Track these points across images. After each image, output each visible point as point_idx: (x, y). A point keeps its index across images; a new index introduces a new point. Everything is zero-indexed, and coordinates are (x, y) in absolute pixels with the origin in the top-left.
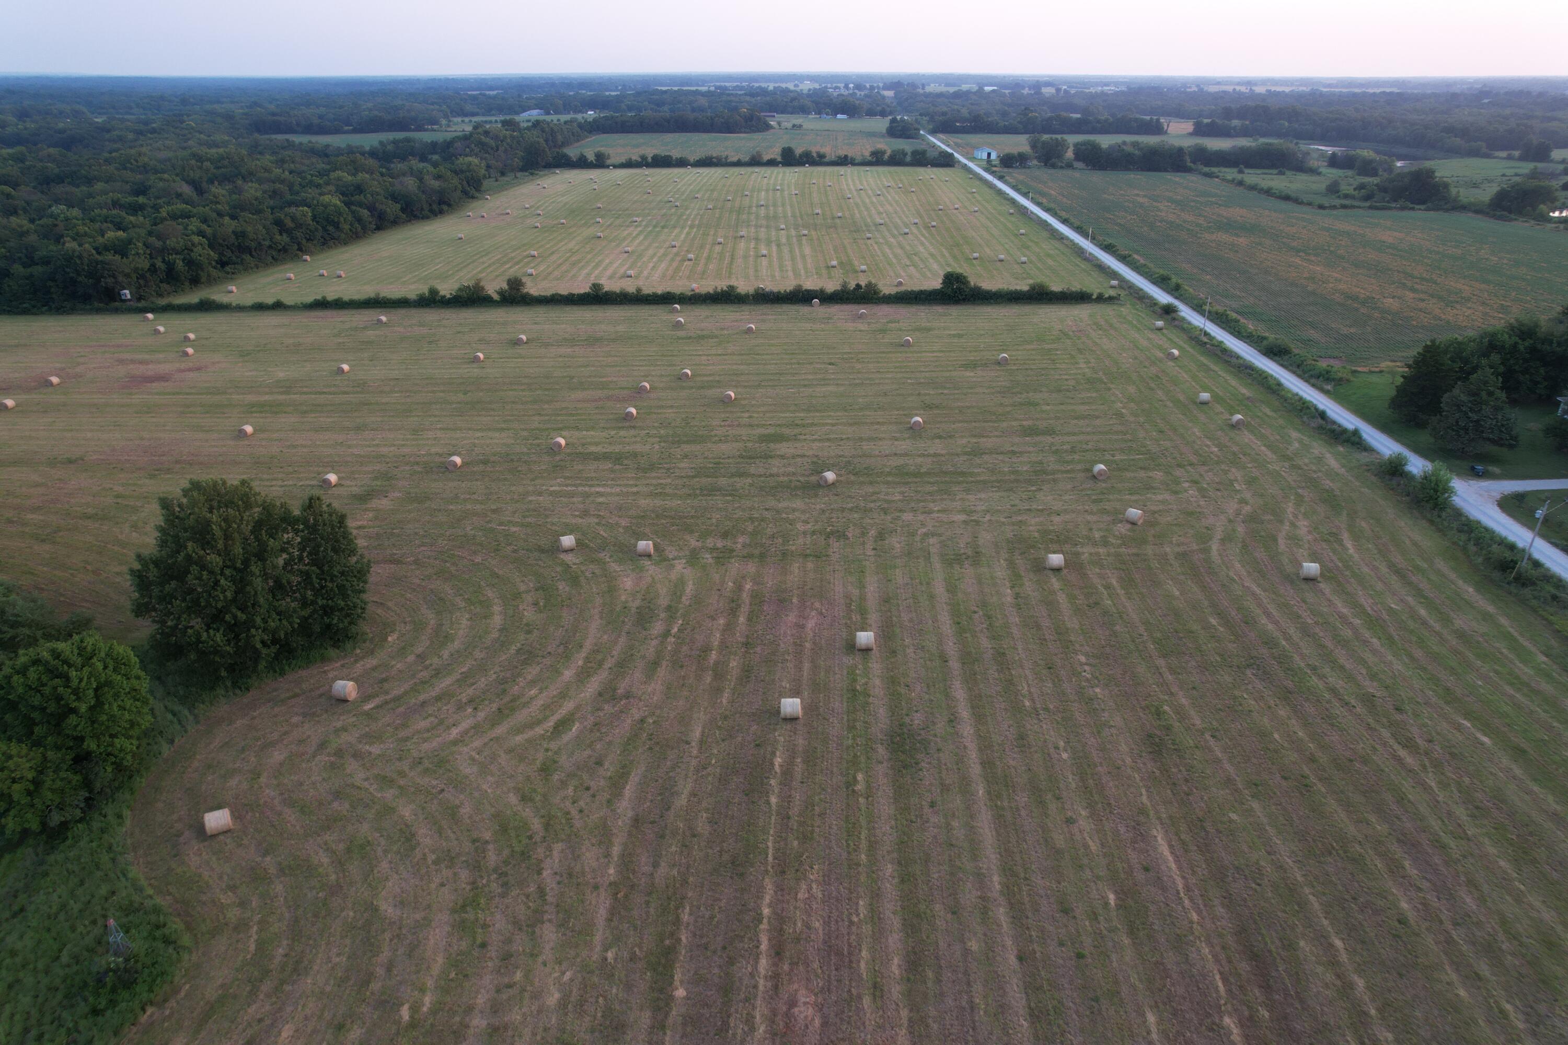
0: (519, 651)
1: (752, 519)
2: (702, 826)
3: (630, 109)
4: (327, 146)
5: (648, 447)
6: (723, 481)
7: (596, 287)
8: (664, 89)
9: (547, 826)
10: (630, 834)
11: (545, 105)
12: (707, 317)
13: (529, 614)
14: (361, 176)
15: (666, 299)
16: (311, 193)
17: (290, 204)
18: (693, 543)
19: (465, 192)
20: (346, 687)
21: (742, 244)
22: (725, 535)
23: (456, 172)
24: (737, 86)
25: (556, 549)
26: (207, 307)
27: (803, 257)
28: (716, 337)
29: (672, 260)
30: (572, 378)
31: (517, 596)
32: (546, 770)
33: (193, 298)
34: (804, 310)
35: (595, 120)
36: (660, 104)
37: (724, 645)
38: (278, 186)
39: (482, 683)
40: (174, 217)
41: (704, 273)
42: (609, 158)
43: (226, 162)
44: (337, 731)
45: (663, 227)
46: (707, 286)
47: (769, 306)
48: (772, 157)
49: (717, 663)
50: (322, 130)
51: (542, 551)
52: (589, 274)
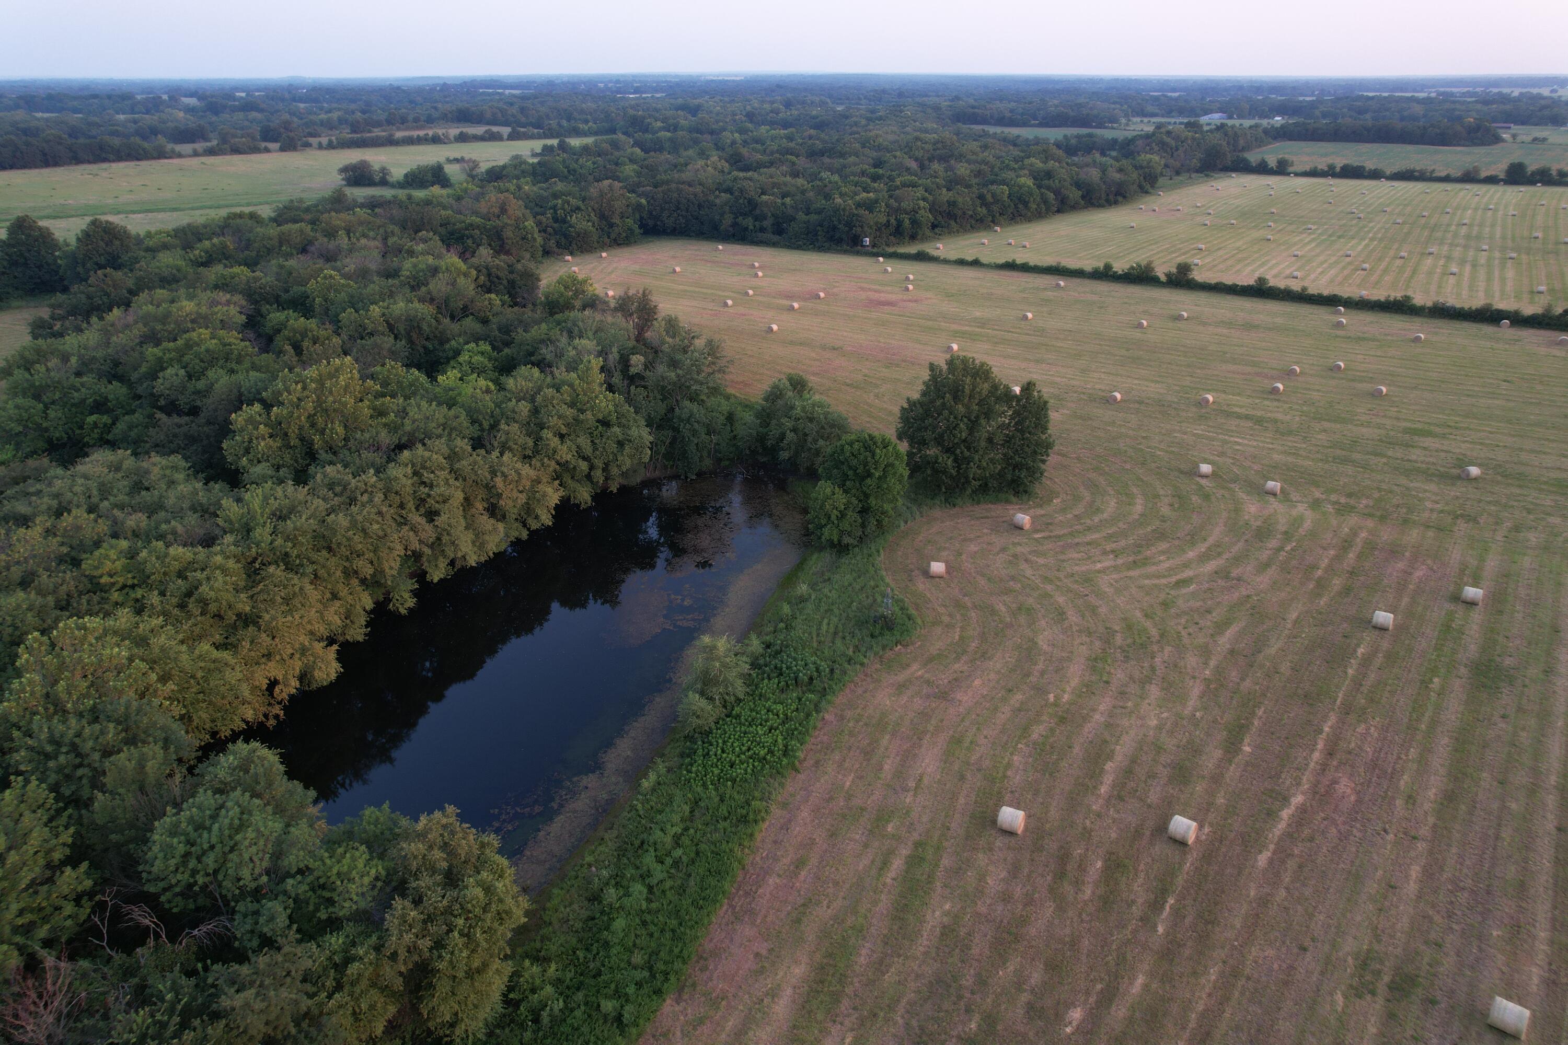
0: (1153, 531)
1: (1379, 489)
2: (1285, 668)
3: (1324, 115)
4: (1018, 137)
5: (1288, 417)
6: (1356, 456)
7: (1261, 281)
8: (1371, 94)
9: (1162, 635)
10: (1225, 657)
11: (1228, 109)
12: (1371, 322)
13: (1165, 511)
14: (1051, 163)
15: (1331, 301)
16: (1010, 175)
17: (992, 183)
18: (1317, 494)
19: (1141, 187)
20: (1024, 519)
21: (1429, 261)
22: (1350, 495)
23: (1136, 167)
24: (1468, 92)
25: (1194, 472)
26: (922, 257)
27: (1503, 280)
28: (1378, 341)
29: (1344, 268)
30: (1225, 353)
31: (1157, 496)
32: (1165, 605)
33: (913, 249)
34: (1488, 329)
35: (1282, 126)
36: (1361, 112)
37: (1330, 569)
38: (983, 167)
39: (1123, 543)
40: (904, 185)
41: (1377, 283)
42: (1292, 164)
43: (940, 146)
44: (1014, 544)
45: (1339, 237)
46: (1379, 294)
47: (1446, 321)
48: (1493, 173)
49: (1320, 578)
50: (1012, 123)
51: (1182, 472)
52: (1254, 271)
